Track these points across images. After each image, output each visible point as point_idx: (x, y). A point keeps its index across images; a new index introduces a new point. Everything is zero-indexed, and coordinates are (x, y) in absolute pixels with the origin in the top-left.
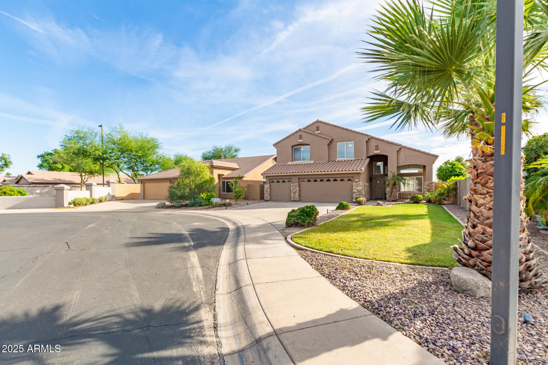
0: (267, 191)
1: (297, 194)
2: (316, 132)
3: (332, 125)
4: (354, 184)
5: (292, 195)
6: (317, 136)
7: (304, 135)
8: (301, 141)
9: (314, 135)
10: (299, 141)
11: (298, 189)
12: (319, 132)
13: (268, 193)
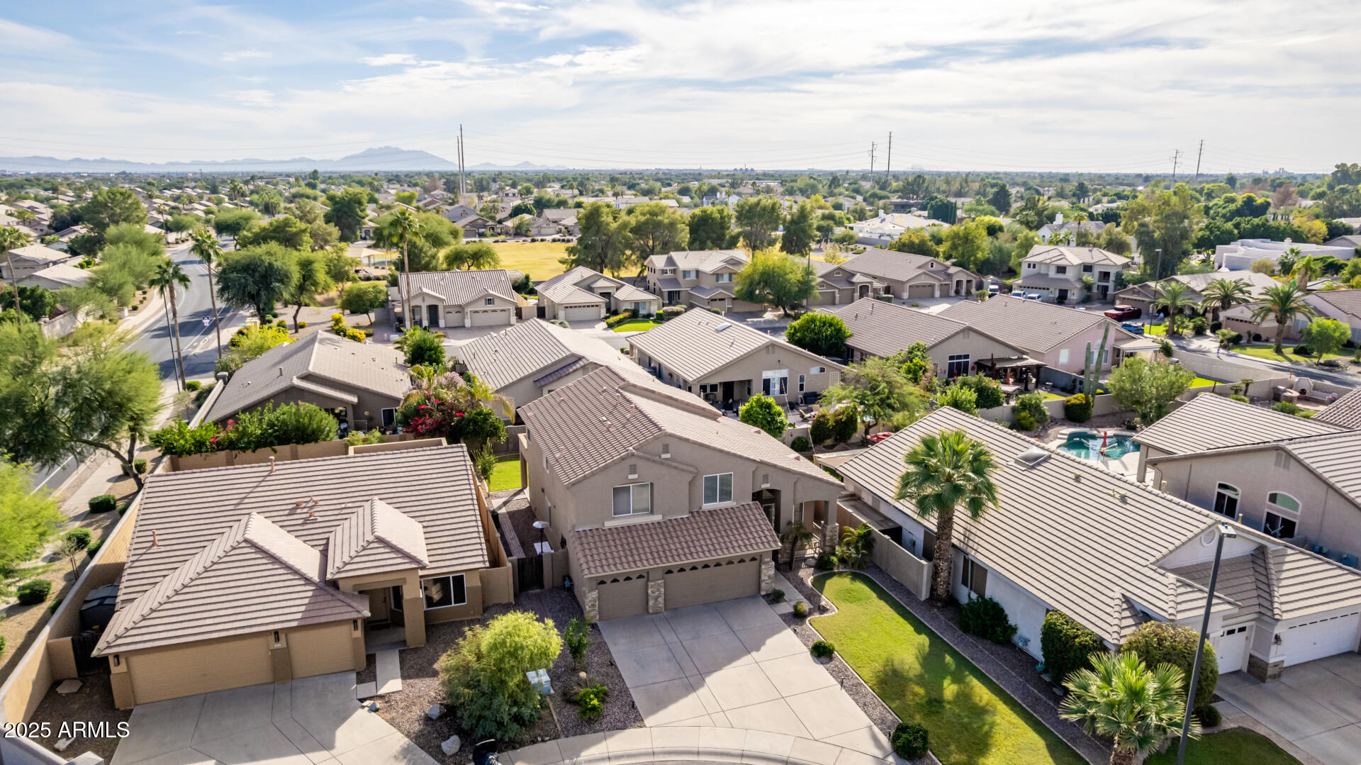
0: (593, 605)
1: (661, 600)
2: (664, 456)
3: (695, 443)
4: (763, 567)
5: (651, 603)
6: (669, 466)
7: (641, 465)
8: (635, 476)
9: (662, 464)
10: (631, 477)
11: (663, 590)
12: (668, 456)
13: (597, 608)
